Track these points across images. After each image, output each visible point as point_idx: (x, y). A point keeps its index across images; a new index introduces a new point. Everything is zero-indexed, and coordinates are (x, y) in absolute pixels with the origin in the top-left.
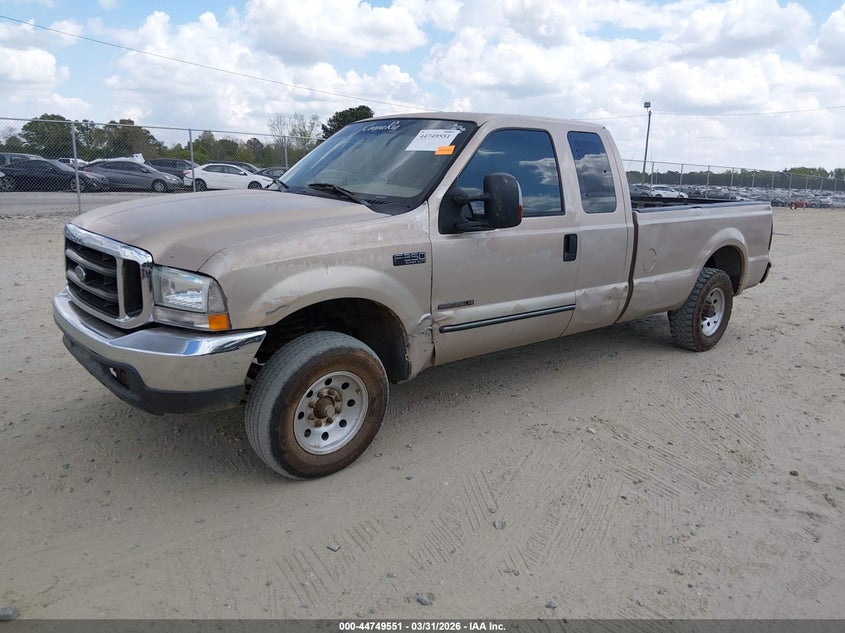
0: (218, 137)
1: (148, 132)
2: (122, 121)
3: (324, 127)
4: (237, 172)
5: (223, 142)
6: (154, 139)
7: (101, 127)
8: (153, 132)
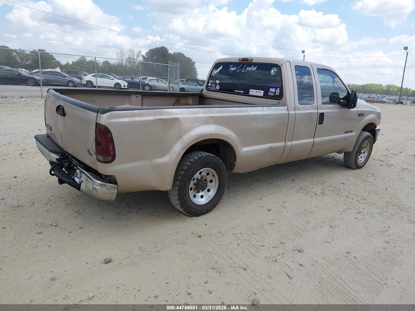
0: (88, 59)
1: (52, 56)
2: (39, 50)
3: (143, 56)
4: (109, 78)
5: (90, 62)
6: (55, 60)
7: (28, 53)
8: (55, 56)
